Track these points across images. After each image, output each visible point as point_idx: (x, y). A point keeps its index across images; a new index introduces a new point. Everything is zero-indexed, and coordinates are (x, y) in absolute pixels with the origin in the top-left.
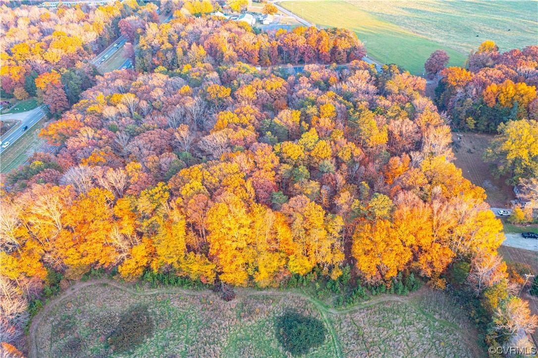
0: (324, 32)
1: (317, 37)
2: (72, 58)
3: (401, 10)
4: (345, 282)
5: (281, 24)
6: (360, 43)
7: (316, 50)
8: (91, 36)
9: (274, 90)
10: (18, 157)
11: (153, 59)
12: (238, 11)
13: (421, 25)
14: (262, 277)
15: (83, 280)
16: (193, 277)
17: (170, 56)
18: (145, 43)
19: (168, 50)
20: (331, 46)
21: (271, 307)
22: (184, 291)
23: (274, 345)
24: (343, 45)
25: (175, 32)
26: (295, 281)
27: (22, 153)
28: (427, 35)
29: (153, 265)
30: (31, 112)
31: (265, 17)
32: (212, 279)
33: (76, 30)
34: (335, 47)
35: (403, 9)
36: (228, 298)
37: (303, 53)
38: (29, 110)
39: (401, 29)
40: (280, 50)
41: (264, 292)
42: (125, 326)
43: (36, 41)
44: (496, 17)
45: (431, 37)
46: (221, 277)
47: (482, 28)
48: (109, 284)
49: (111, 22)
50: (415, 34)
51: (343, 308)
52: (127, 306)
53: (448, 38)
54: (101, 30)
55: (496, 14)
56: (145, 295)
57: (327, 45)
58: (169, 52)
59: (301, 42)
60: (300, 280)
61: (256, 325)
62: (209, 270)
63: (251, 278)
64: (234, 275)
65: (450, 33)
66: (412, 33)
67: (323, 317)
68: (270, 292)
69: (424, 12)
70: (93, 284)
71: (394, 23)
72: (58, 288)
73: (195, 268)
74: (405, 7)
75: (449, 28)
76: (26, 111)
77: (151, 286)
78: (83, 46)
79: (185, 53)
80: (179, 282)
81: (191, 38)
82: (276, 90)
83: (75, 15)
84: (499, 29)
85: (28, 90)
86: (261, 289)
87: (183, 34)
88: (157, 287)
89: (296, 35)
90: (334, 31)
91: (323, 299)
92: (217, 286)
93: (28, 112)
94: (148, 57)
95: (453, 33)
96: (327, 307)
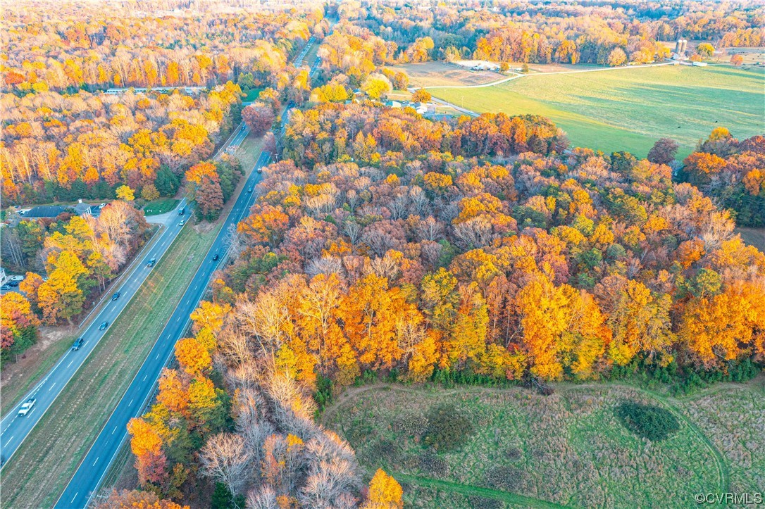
0: (519, 119)
1: (511, 124)
2: (201, 151)
3: (579, 99)
4: (674, 371)
5: (438, 114)
6: (561, 132)
7: (510, 140)
8: (213, 126)
9: (501, 178)
10: (182, 264)
11: (307, 151)
12: (376, 100)
13: (611, 115)
14: (583, 367)
15: (355, 384)
16: (498, 372)
17: (327, 147)
18: (293, 133)
19: (324, 141)
20: (530, 134)
21: (602, 398)
22: (489, 390)
23: (625, 432)
24: (544, 134)
25: (327, 120)
26: (616, 373)
27: (185, 260)
28: (624, 126)
29: (444, 362)
30: (168, 215)
31: (417, 105)
32: (519, 375)
33: (196, 117)
34: (535, 136)
35: (580, 97)
36: (547, 392)
37: (496, 144)
38: (165, 213)
39: (590, 120)
40: (464, 140)
41: (584, 385)
42: (438, 425)
43: (150, 131)
44: (694, 107)
45: (630, 128)
46: (533, 370)
47: (686, 119)
48: (391, 387)
49: (229, 109)
50: (609, 125)
51: (683, 396)
52: (427, 408)
53: (651, 129)
54: (220, 119)
55: (694, 104)
56: (443, 396)
57: (524, 133)
58: (327, 143)
59: (493, 131)
60: (623, 370)
61: (593, 415)
62: (517, 361)
63: (567, 370)
64: (548, 367)
65: (649, 124)
66: (605, 124)
67: (664, 405)
68: (592, 385)
69: (608, 101)
70: (371, 388)
71: (578, 113)
72: (328, 394)
73: (499, 361)
74: (581, 95)
75: (646, 118)
76: (161, 213)
77: (446, 386)
78: (208, 136)
79: (347, 145)
80: (480, 381)
81: (352, 126)
82: (503, 179)
83: (184, 101)
84: (705, 120)
85: (160, 188)
86: (582, 382)
87: (339, 121)
88: (454, 387)
89: (486, 121)
90: (529, 118)
91: (655, 389)
92: (528, 380)
93: (165, 214)
94: (301, 148)
95: (653, 124)
96: (664, 396)
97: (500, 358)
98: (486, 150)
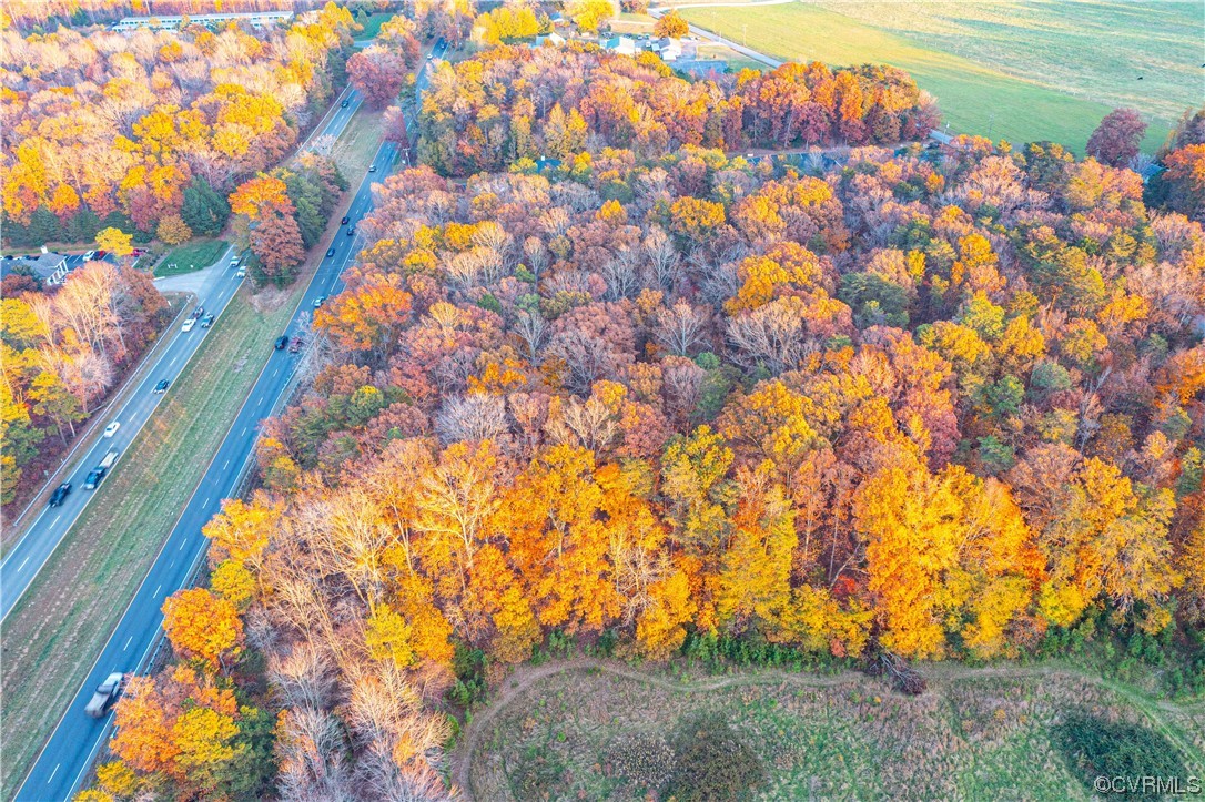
0: (848, 75)
1: (834, 84)
2: (269, 146)
3: (953, 24)
4: (1168, 638)
5: (702, 59)
6: (926, 96)
7: (833, 114)
8: (294, 94)
9: (817, 206)
10: (224, 379)
11: (461, 142)
12: (592, 33)
13: (1012, 56)
14: (986, 637)
15: (532, 661)
16: (815, 642)
17: (497, 134)
18: (435, 107)
19: (492, 122)
20: (869, 104)
21: (1025, 704)
22: (795, 678)
23: (1075, 792)
24: (895, 102)
25: (498, 80)
26: (1055, 641)
27: (230, 369)
28: (1036, 78)
29: (706, 620)
30: (207, 272)
31: (663, 42)
32: (856, 647)
33: (260, 78)
34: (878, 106)
35: (956, 21)
36: (912, 688)
37: (805, 123)
38: (200, 268)
39: (975, 66)
40: (748, 116)
41: (988, 670)
42: (694, 766)
43: (176, 107)
44: (1162, 37)
45: (1047, 82)
46: (886, 640)
47: (1149, 60)
48: (603, 668)
49: (324, 60)
50: (1010, 76)
51: (1190, 698)
52: (673, 720)
53: (1086, 84)
54: (308, 80)
55: (1162, 31)
56: (707, 691)
57: (858, 101)
58: (497, 126)
59: (801, 97)
60: (1065, 639)
61: (1009, 747)
62: (852, 624)
63: (953, 639)
64: (915, 636)
65: (1082, 73)
66: (1003, 75)
67: (1154, 721)
68: (1002, 670)
69: (1005, 27)
70: (562, 669)
71: (953, 53)
72: (479, 683)
73: (817, 620)
74: (957, 16)
75: (1077, 61)
76: (194, 270)
77: (710, 669)
78: (284, 115)
79: (535, 129)
80: (778, 658)
81: (543, 93)
82: (822, 207)
83: (242, 46)
84: (1183, 62)
85: (192, 221)
86: (983, 663)
87: (519, 84)
88: (725, 672)
89: (786, 82)
90: (868, 72)
91: (1133, 681)
92: (873, 660)
93: (200, 272)
94: (449, 137)
95: (1089, 73)
96: (1152, 697)
97: (818, 615)
98: (788, 136)
